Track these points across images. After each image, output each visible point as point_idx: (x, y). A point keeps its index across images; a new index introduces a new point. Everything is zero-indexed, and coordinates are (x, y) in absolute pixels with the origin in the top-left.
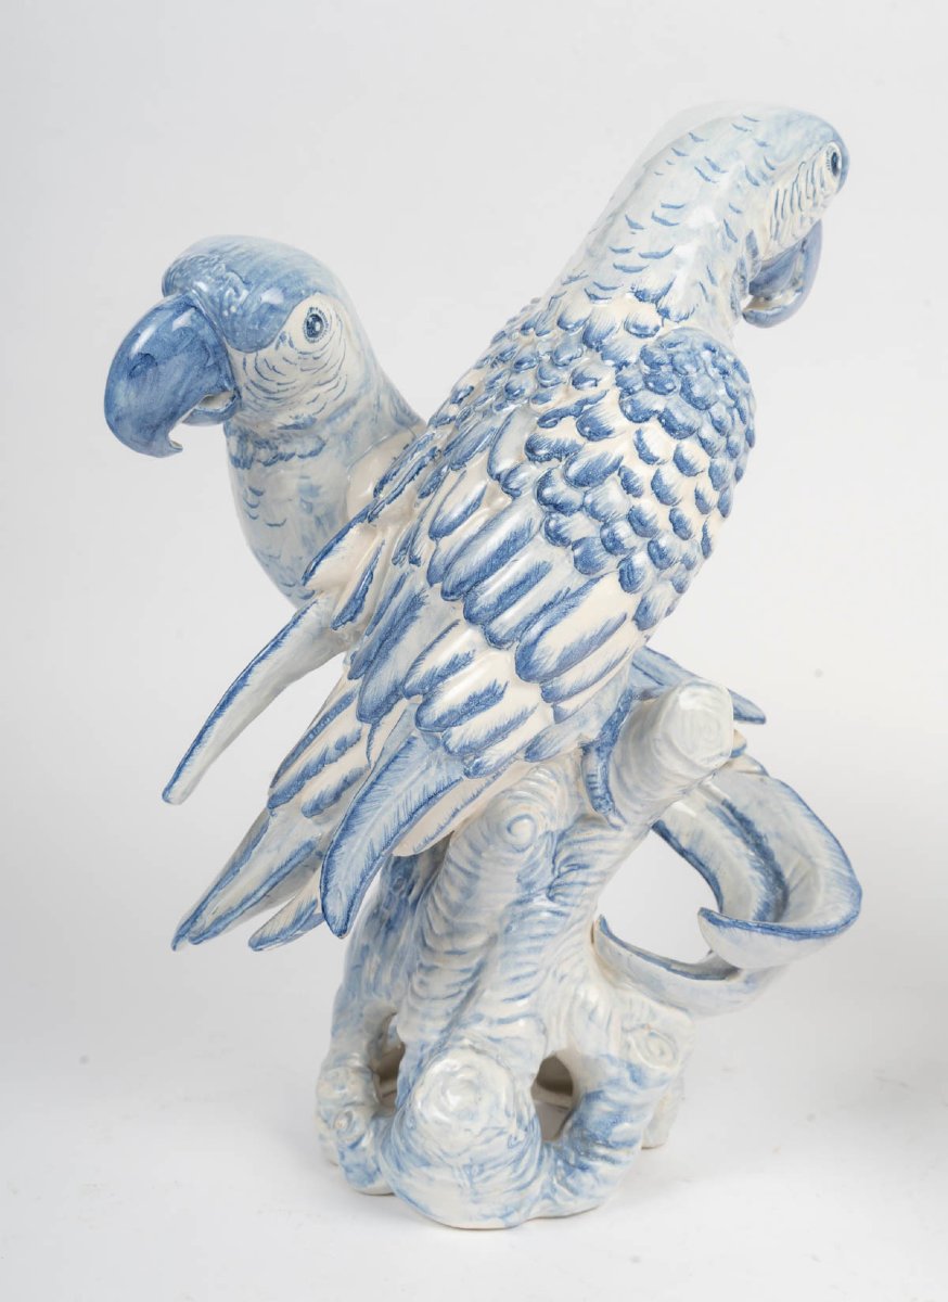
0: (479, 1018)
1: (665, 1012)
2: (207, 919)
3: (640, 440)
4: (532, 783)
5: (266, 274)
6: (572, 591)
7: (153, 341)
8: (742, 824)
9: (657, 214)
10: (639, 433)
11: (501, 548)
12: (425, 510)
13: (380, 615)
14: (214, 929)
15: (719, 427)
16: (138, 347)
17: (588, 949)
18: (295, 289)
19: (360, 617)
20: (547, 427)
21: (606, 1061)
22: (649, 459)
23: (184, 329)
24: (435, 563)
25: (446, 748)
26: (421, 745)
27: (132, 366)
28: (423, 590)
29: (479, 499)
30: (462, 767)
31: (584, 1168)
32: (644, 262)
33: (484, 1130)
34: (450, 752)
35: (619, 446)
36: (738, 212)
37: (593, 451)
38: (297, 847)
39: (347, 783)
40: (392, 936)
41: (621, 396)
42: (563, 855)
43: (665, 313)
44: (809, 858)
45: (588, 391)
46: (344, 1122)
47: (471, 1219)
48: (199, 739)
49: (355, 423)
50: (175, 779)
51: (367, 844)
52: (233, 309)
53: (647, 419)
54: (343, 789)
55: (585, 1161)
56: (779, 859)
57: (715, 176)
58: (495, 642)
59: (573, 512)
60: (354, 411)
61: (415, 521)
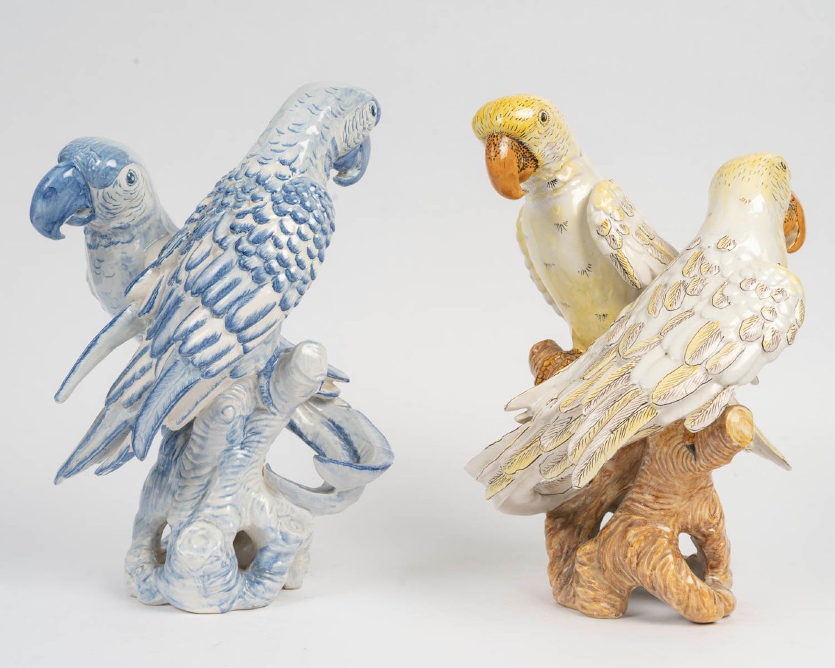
0: (208, 506)
1: (297, 509)
2: (73, 464)
3: (282, 224)
4: (234, 391)
5: (109, 153)
6: (252, 291)
7: (56, 181)
8: (338, 430)
9: (290, 128)
10: (281, 221)
11: (219, 272)
12: (184, 260)
13: (161, 309)
14: (78, 468)
15: (318, 220)
16: (47, 185)
17: (260, 477)
18: (122, 160)
19: (152, 311)
20: (240, 218)
21: (269, 529)
22: (286, 233)
23: (69, 178)
24: (188, 281)
25: (193, 363)
26: (181, 364)
27: (45, 192)
28: (182, 295)
29: (209, 252)
30: (200, 373)
31: (259, 583)
32: (284, 148)
33: (210, 557)
34: (195, 365)
35: (273, 227)
36: (328, 128)
37: (260, 228)
38: (120, 424)
39: (145, 389)
40: (165, 479)
41: (273, 205)
42: (248, 428)
43: (294, 170)
44: (370, 443)
45: (259, 203)
46: (140, 570)
47: (203, 606)
48: (73, 370)
49: (149, 228)
50: (61, 389)
51: (155, 412)
52: (93, 168)
53: (285, 215)
54: (143, 392)
55: (259, 580)
56: (356, 445)
57: (317, 112)
58: (217, 314)
59: (251, 255)
60: (148, 222)
61: (179, 265)
